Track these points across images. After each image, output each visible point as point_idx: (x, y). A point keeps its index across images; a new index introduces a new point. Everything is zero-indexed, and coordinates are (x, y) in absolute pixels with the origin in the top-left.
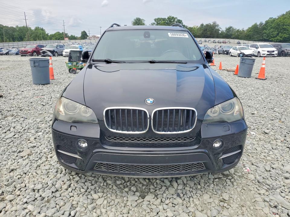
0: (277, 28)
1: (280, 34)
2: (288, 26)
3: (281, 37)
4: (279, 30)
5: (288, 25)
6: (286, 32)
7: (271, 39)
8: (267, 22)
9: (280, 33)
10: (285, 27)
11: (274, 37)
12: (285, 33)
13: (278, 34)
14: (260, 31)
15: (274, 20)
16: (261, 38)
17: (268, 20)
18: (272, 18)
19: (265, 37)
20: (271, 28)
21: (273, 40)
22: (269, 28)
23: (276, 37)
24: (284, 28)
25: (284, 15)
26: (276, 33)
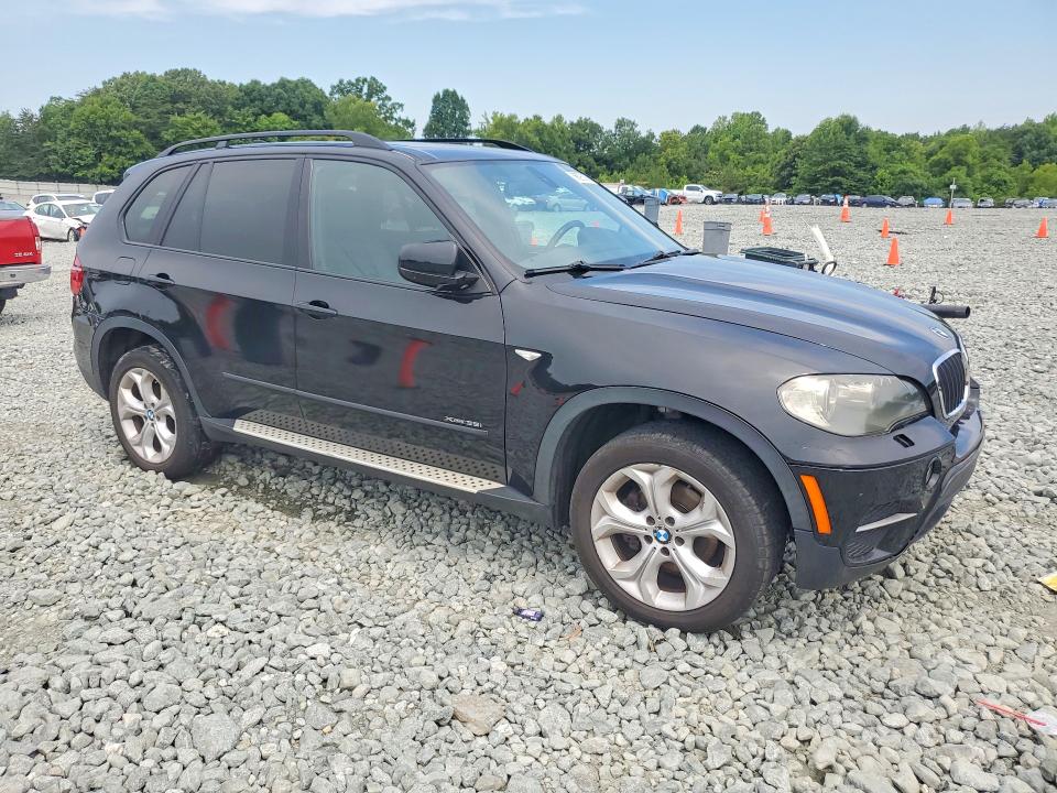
0: (89, 136)
1: (106, 156)
2: (124, 132)
3: (112, 167)
4: (99, 144)
5: (124, 128)
6: (124, 150)
7: (80, 174)
8: (46, 113)
9: (106, 154)
10: (114, 133)
11: (88, 167)
12: (120, 153)
13: (98, 157)
14: (32, 145)
15: (70, 108)
16: (45, 170)
17: (49, 106)
18: (60, 98)
19: (57, 167)
20: (70, 134)
21: (89, 176)
22: (61, 134)
23: (94, 165)
24: (111, 138)
25: (97, 92)
26: (90, 152)
